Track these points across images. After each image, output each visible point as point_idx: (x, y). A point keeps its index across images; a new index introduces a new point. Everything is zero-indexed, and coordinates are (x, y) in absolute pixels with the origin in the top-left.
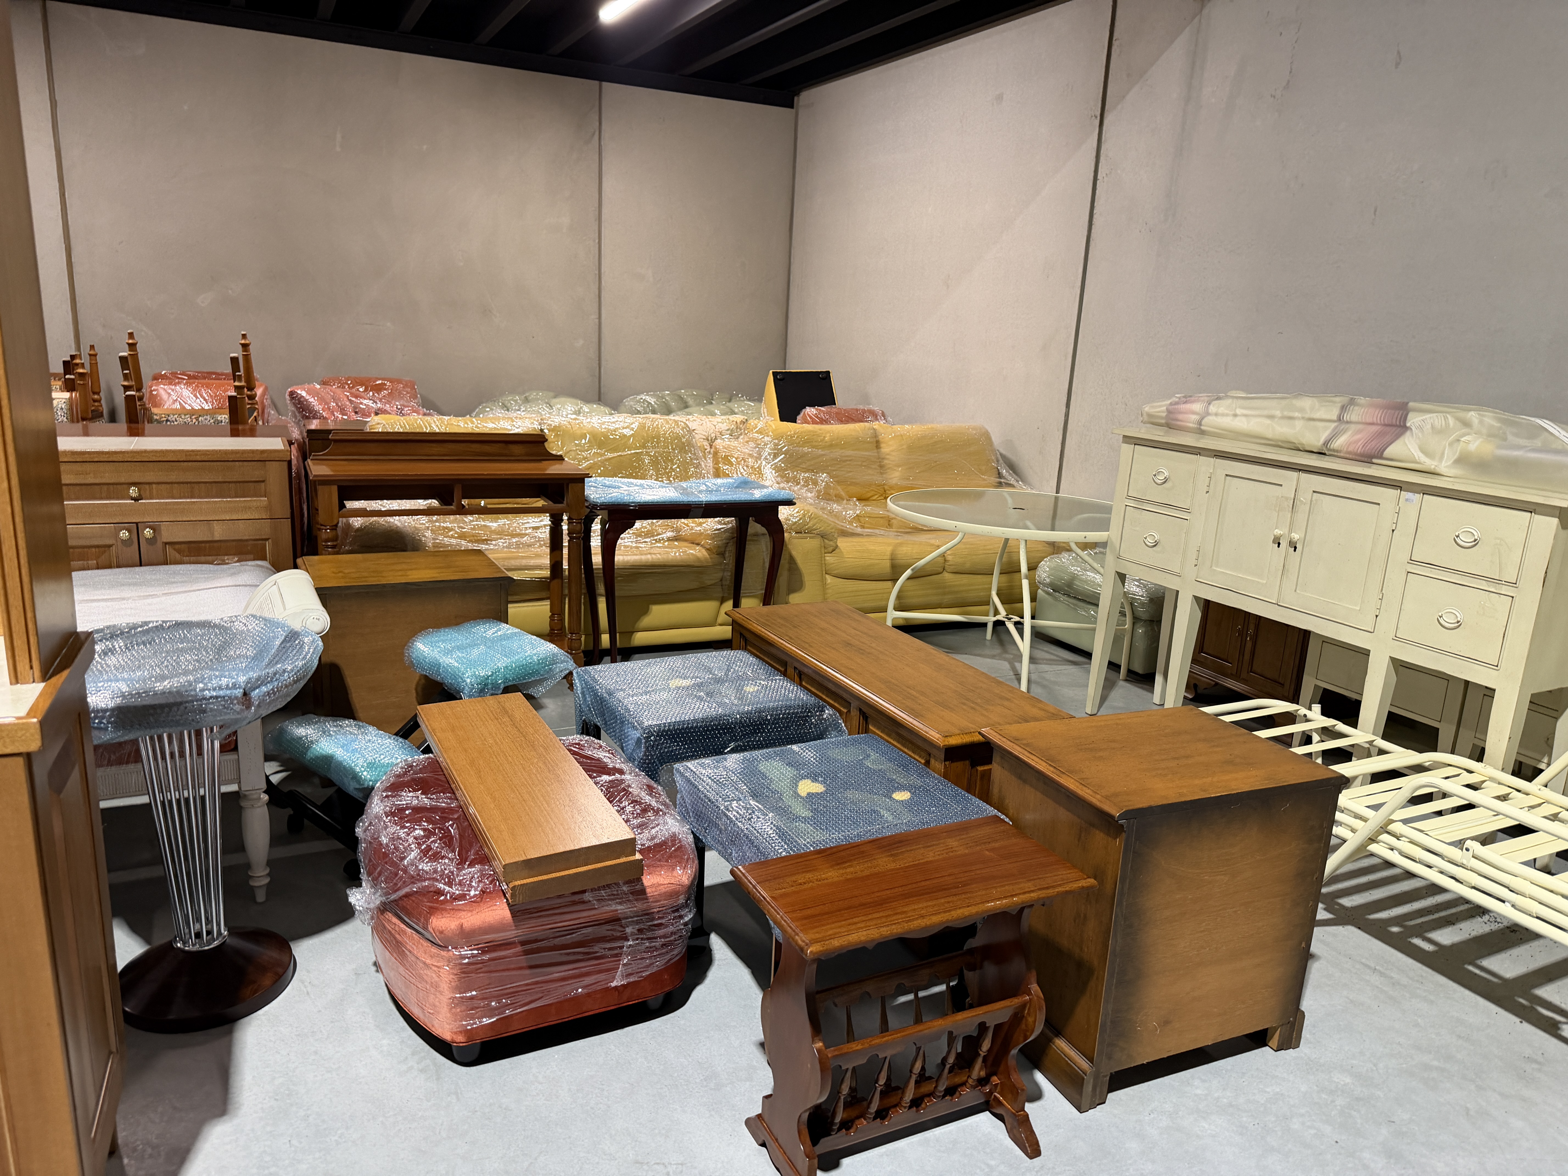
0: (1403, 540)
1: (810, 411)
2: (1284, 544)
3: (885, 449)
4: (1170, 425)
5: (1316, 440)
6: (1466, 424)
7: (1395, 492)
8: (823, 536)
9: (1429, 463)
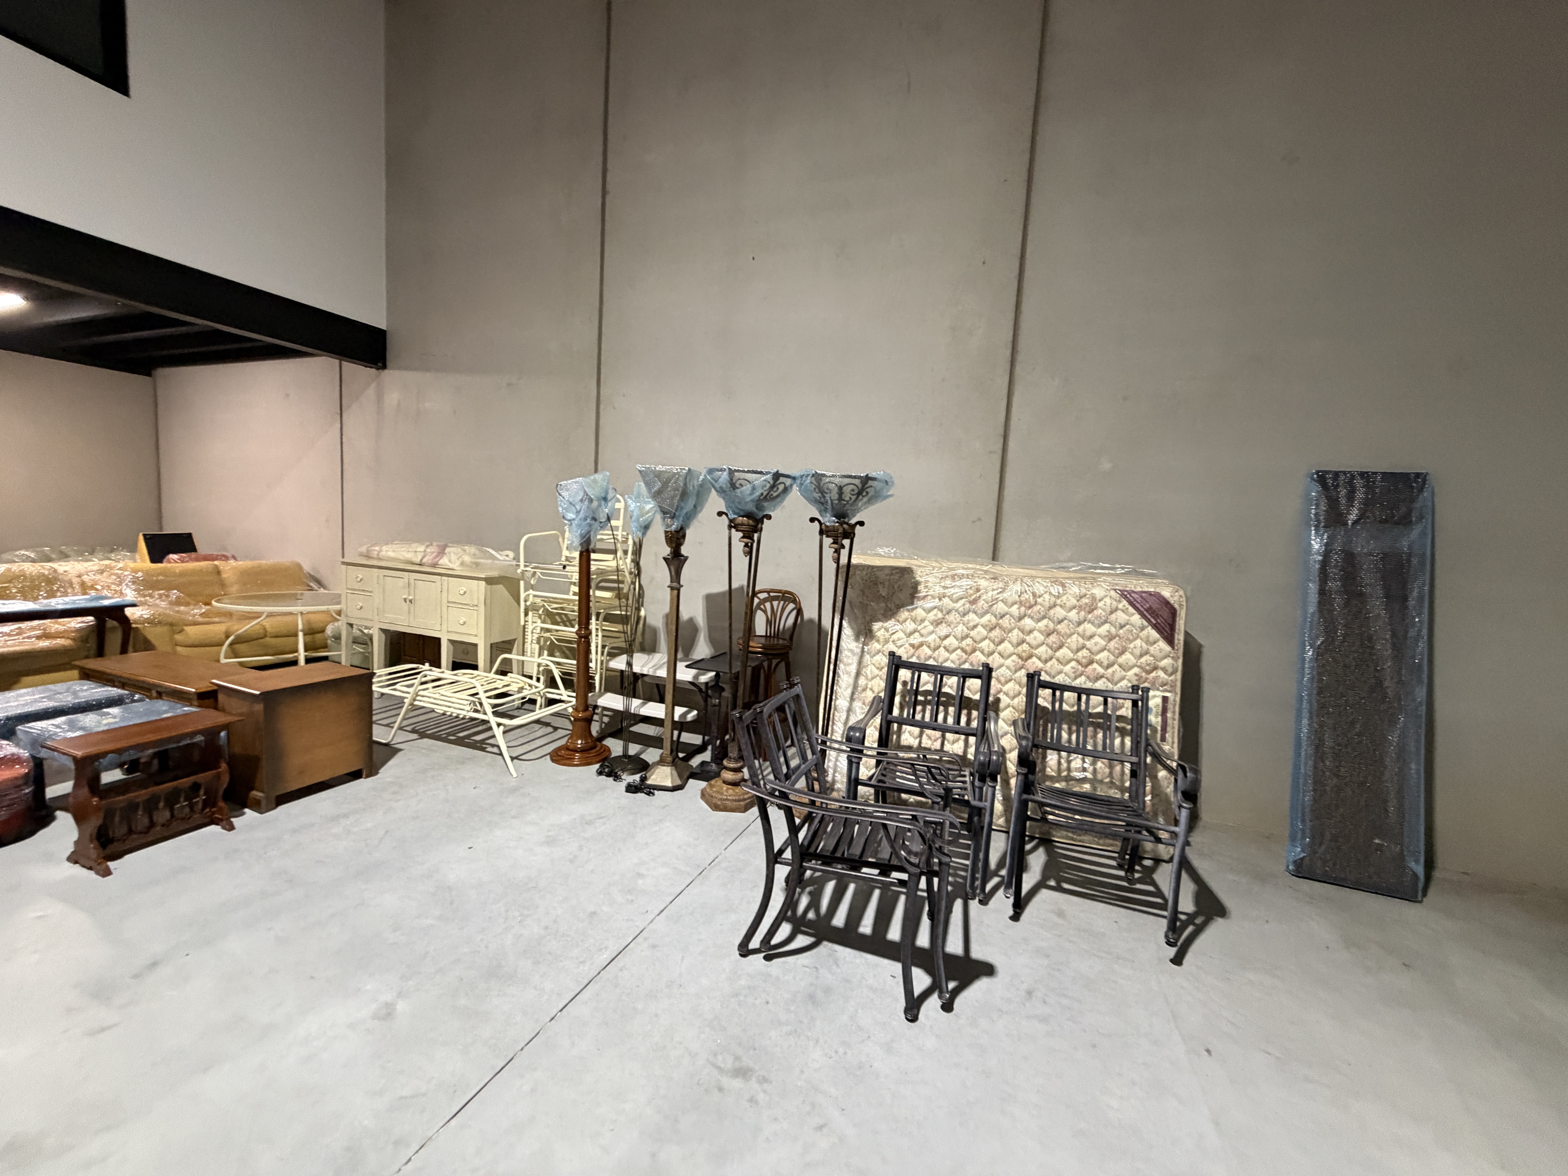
0: (445, 594)
1: (174, 557)
2: (408, 601)
3: (224, 575)
4: (368, 557)
5: (418, 560)
6: (464, 551)
7: (439, 577)
8: (171, 625)
9: (451, 566)
